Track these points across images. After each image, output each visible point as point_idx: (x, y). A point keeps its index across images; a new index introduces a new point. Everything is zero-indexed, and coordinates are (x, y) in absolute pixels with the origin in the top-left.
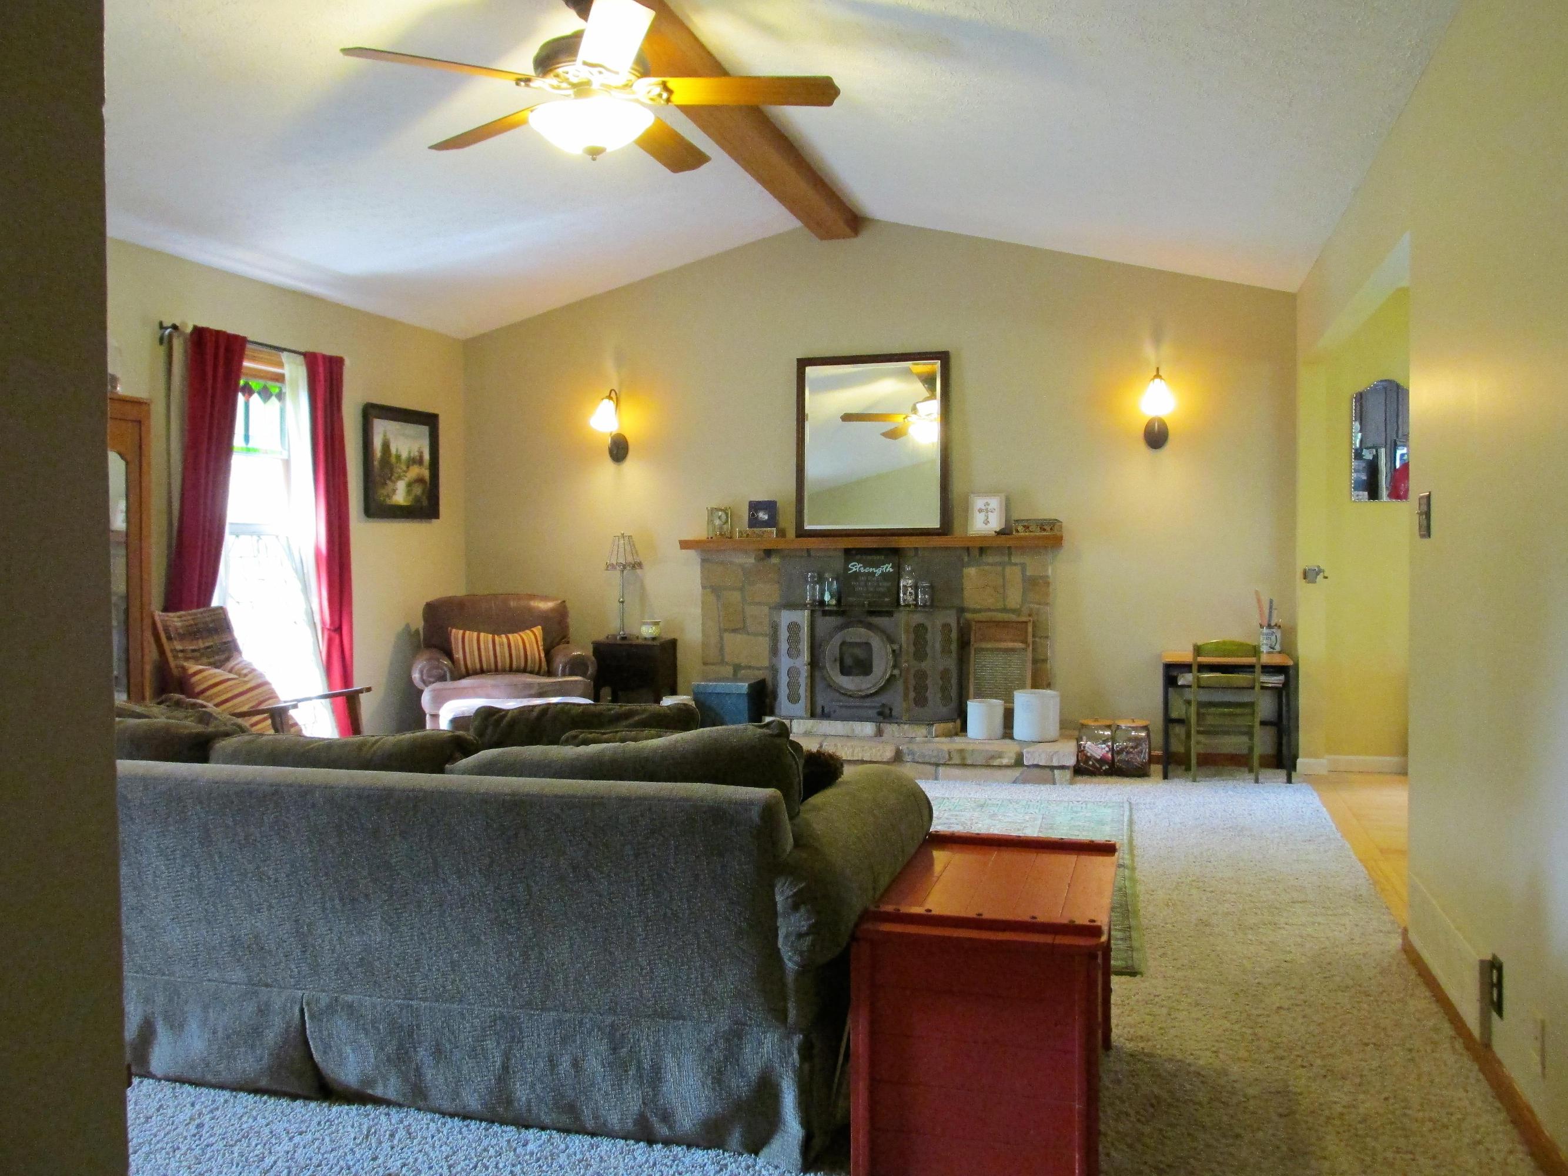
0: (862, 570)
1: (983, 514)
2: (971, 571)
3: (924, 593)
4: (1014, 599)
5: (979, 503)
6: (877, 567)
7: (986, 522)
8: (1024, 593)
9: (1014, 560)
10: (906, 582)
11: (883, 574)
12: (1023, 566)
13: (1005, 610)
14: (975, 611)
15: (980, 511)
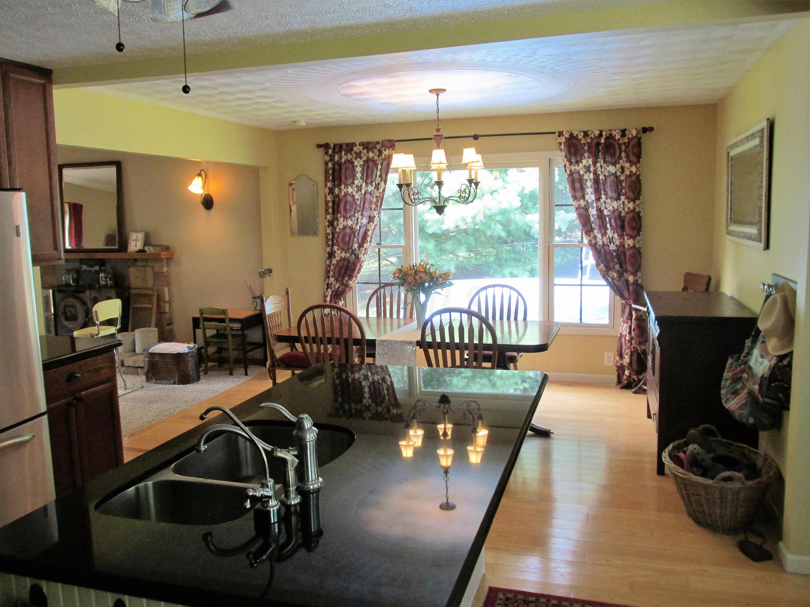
0: (87, 269)
1: (135, 242)
2: (132, 270)
3: (110, 280)
4: (150, 283)
5: (133, 236)
6: (93, 267)
7: (136, 246)
8: (154, 281)
9: (149, 264)
10: (102, 275)
11: (95, 271)
12: (153, 267)
13: (146, 288)
14: (135, 289)
15: (134, 240)
